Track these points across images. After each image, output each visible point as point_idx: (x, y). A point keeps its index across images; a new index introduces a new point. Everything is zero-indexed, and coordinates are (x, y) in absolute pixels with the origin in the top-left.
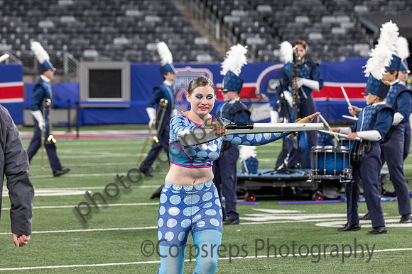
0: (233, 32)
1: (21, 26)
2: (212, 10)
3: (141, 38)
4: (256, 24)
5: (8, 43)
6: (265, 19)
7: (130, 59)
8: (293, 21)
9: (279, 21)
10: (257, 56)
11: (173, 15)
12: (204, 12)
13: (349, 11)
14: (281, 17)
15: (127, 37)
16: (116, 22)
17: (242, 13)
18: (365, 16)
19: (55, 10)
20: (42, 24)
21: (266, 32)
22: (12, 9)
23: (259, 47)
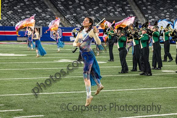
0: (67, 20)
1: (17, 18)
2: (62, 15)
3: (45, 21)
4: (72, 18)
5: (14, 22)
6: (74, 17)
7: (42, 26)
8: (81, 18)
9: (78, 18)
10: (72, 26)
11: (53, 16)
12: (60, 15)
13: (94, 16)
14: (78, 17)
15: (42, 21)
16: (39, 17)
17: (69, 15)
18: (98, 17)
19: (25, 14)
20: (22, 17)
21: (74, 20)
22: (15, 14)
23: (73, 24)
